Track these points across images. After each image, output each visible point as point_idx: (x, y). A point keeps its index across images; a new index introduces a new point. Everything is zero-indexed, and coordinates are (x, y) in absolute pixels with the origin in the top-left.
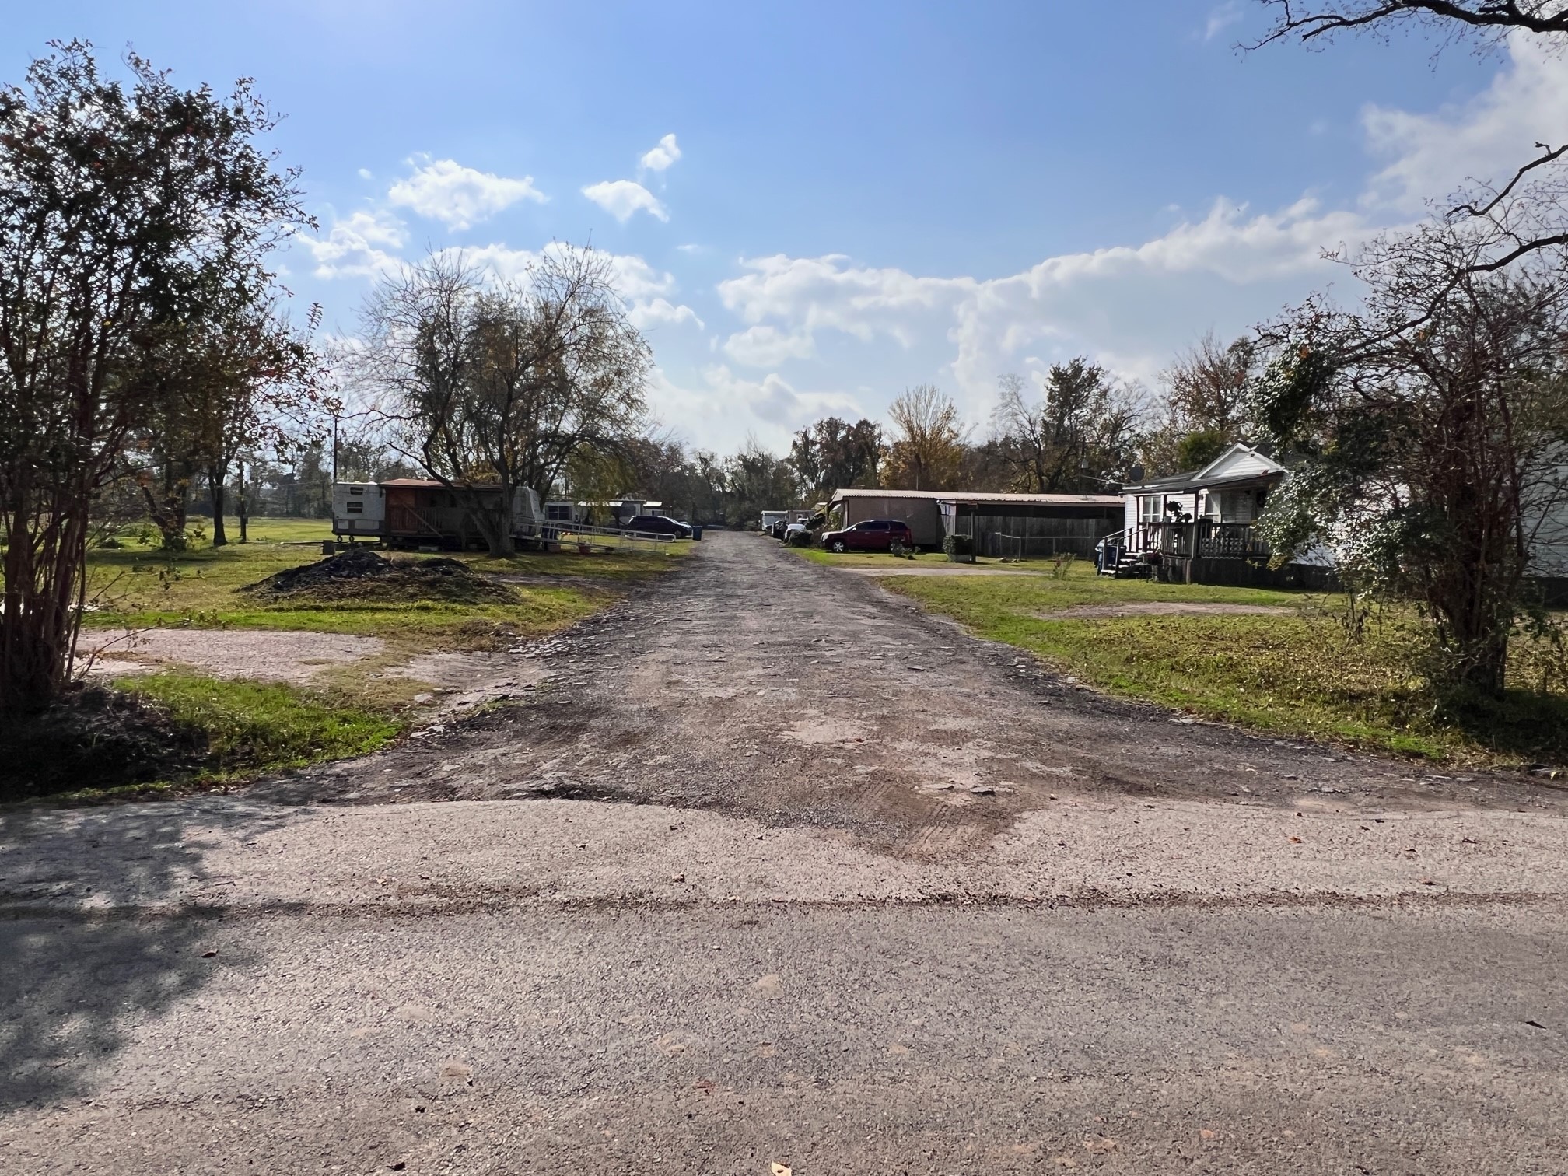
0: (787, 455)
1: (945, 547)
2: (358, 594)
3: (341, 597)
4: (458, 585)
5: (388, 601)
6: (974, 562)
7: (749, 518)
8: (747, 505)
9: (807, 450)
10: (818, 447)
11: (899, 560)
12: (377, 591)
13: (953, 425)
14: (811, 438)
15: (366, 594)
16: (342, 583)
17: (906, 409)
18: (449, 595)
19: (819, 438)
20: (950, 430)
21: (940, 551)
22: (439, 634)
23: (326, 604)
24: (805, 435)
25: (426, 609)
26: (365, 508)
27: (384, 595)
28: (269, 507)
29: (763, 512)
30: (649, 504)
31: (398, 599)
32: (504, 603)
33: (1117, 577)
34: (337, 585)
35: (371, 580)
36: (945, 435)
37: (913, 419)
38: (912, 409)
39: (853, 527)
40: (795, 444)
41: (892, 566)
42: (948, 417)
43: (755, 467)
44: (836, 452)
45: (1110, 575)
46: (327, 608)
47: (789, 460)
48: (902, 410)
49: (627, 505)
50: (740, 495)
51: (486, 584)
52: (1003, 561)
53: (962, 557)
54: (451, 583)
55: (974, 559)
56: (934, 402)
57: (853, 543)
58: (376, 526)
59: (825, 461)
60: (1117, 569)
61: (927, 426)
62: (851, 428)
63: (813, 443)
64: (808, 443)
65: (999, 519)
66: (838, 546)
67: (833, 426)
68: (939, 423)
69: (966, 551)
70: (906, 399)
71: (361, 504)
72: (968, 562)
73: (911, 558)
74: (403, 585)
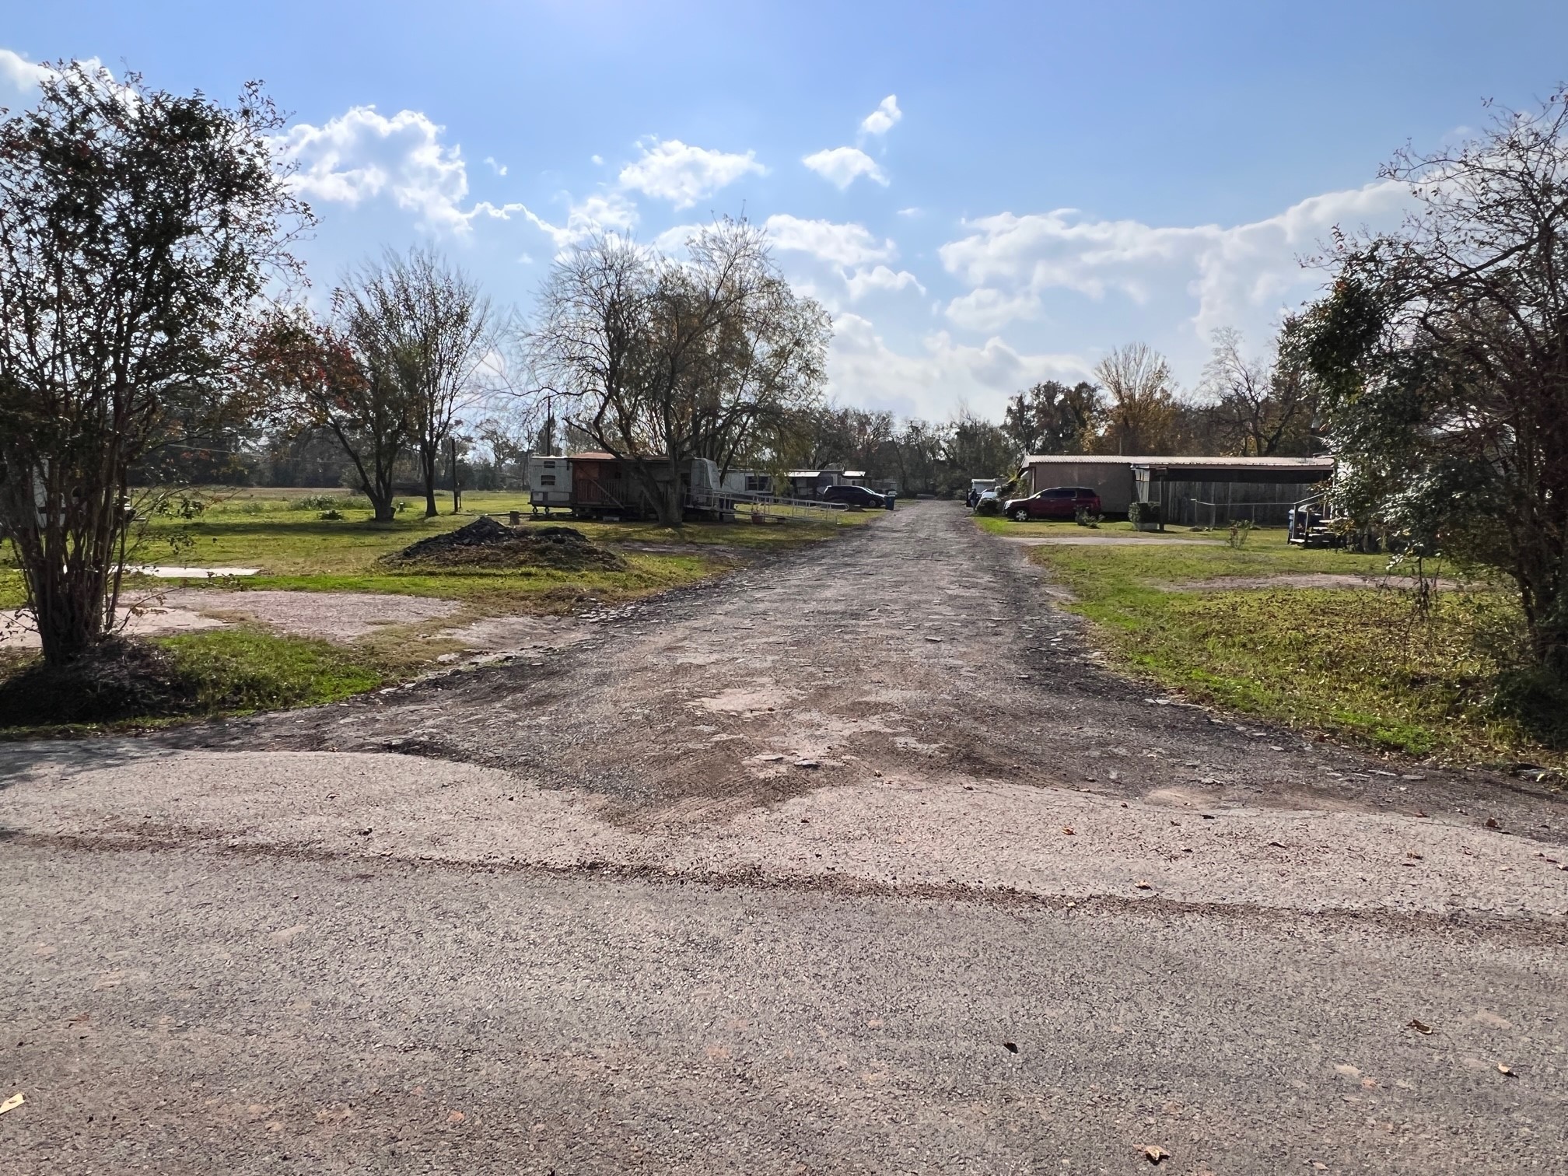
0: (1002, 423)
1: (1130, 515)
2: (473, 561)
3: (456, 564)
4: (567, 553)
5: (498, 568)
6: (1162, 531)
7: (960, 487)
8: (958, 473)
9: (1022, 415)
10: (1033, 412)
11: (1081, 528)
12: (491, 557)
13: (1165, 385)
14: (1026, 403)
15: (479, 561)
16: (461, 551)
17: (1114, 370)
18: (556, 563)
19: (1036, 403)
20: (1163, 390)
21: (1127, 519)
22: (523, 598)
23: (440, 570)
24: (1020, 399)
25: (528, 575)
26: (557, 481)
27: (497, 562)
28: (508, 481)
29: (973, 481)
30: (848, 473)
31: (508, 566)
32: (605, 570)
33: (1306, 546)
34: (457, 552)
35: (489, 547)
36: (1158, 395)
37: (1122, 381)
38: (1121, 369)
39: (1037, 496)
40: (1009, 410)
41: (1073, 535)
42: (1160, 376)
43: (968, 434)
44: (1052, 417)
45: (1298, 543)
46: (440, 574)
47: (1004, 427)
48: (1108, 371)
49: (825, 475)
50: (952, 463)
51: (595, 552)
52: (1194, 530)
53: (1147, 525)
54: (560, 551)
55: (1162, 527)
56: (1145, 361)
57: (1034, 512)
58: (567, 497)
59: (1042, 426)
60: (1307, 538)
61: (1137, 384)
62: (1070, 391)
63: (1029, 408)
64: (1023, 407)
65: (1198, 485)
66: (1021, 515)
67: (1051, 390)
68: (1150, 383)
69: (1152, 519)
70: (1114, 359)
71: (554, 477)
72: (1156, 531)
73: (1094, 527)
74: (516, 553)
